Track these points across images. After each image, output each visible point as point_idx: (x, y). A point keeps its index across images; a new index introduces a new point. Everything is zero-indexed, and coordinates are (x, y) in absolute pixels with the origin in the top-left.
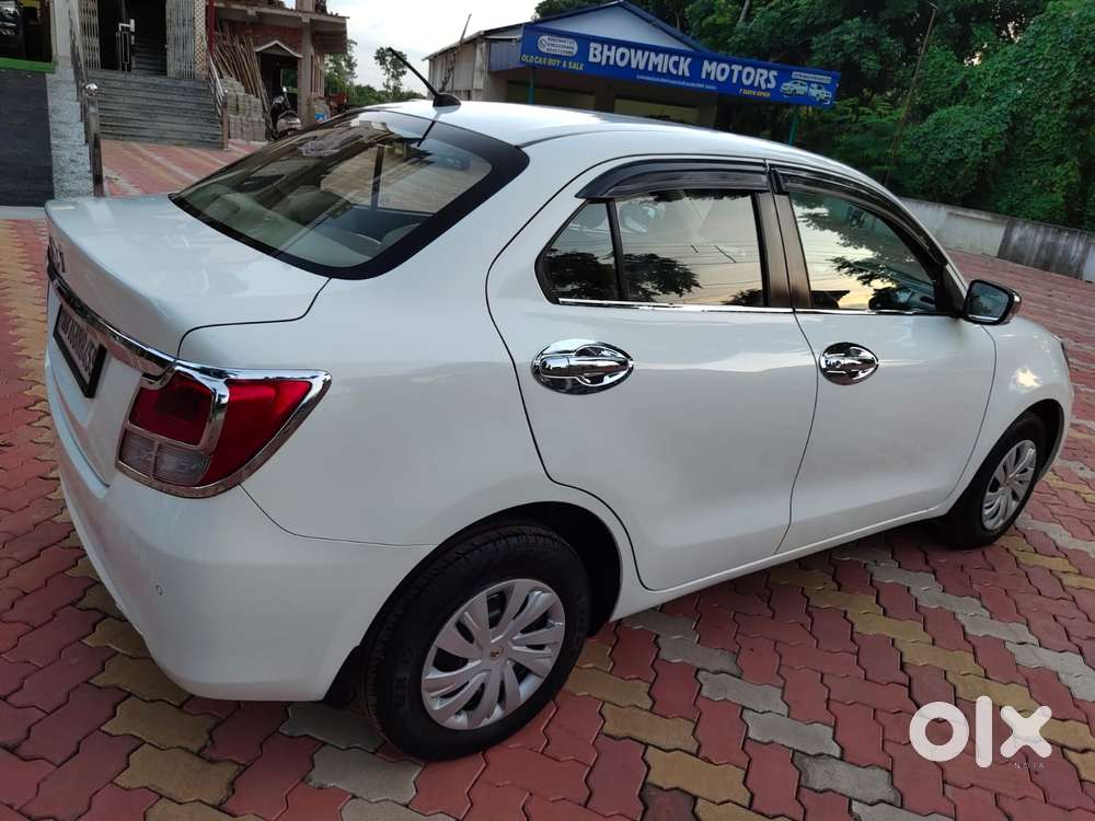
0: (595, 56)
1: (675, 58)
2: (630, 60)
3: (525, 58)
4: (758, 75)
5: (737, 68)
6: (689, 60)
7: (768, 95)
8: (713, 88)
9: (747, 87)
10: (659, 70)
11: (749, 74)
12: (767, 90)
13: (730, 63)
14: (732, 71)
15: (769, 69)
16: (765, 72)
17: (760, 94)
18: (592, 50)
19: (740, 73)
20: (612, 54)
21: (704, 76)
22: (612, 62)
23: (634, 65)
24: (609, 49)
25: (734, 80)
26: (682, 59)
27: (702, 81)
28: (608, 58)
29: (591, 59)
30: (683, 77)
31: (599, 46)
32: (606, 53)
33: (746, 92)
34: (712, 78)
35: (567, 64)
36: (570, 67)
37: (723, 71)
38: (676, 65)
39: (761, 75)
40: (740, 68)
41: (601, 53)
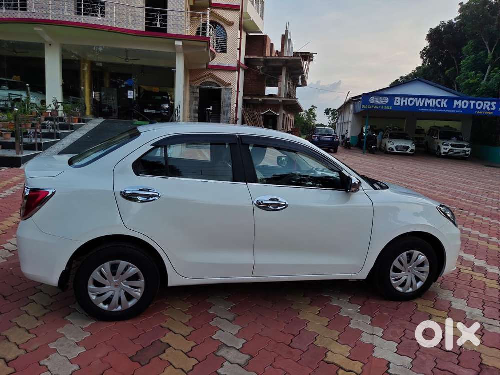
0: (397, 103)
1: (440, 100)
2: (415, 102)
3: (364, 107)
4: (485, 105)
5: (473, 102)
6: (446, 101)
7: (492, 113)
8: (461, 112)
9: (480, 110)
10: (431, 106)
11: (480, 105)
12: (491, 111)
13: (469, 100)
14: (470, 104)
15: (491, 101)
16: (489, 103)
17: (487, 113)
18: (396, 101)
19: (475, 104)
20: (406, 101)
21: (455, 107)
22: (406, 105)
23: (417, 105)
24: (405, 99)
25: (472, 108)
26: (443, 100)
27: (454, 109)
28: (404, 103)
29: (396, 104)
30: (444, 108)
31: (399, 99)
32: (403, 101)
33: (479, 113)
34: (460, 107)
35: (384, 107)
36: (385, 108)
37: (465, 104)
38: (440, 103)
39: (487, 104)
40: (475, 102)
41: (401, 101)
